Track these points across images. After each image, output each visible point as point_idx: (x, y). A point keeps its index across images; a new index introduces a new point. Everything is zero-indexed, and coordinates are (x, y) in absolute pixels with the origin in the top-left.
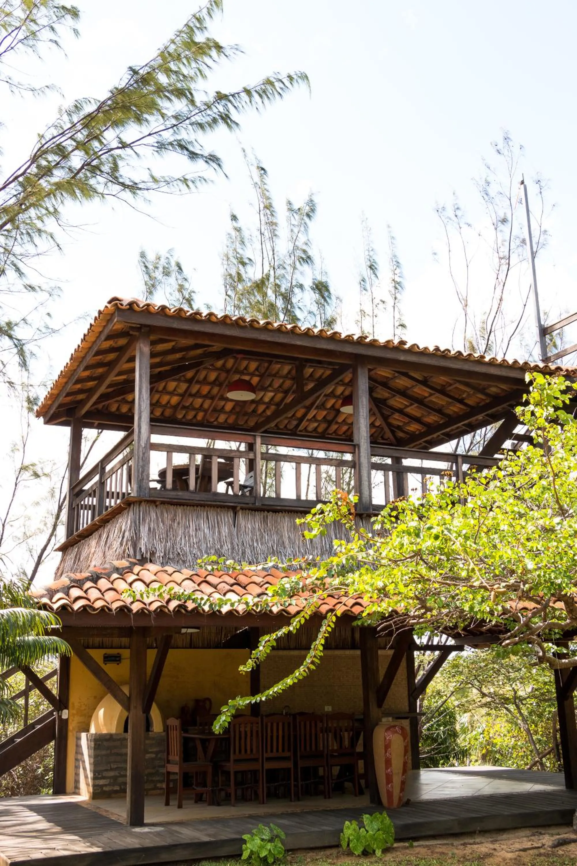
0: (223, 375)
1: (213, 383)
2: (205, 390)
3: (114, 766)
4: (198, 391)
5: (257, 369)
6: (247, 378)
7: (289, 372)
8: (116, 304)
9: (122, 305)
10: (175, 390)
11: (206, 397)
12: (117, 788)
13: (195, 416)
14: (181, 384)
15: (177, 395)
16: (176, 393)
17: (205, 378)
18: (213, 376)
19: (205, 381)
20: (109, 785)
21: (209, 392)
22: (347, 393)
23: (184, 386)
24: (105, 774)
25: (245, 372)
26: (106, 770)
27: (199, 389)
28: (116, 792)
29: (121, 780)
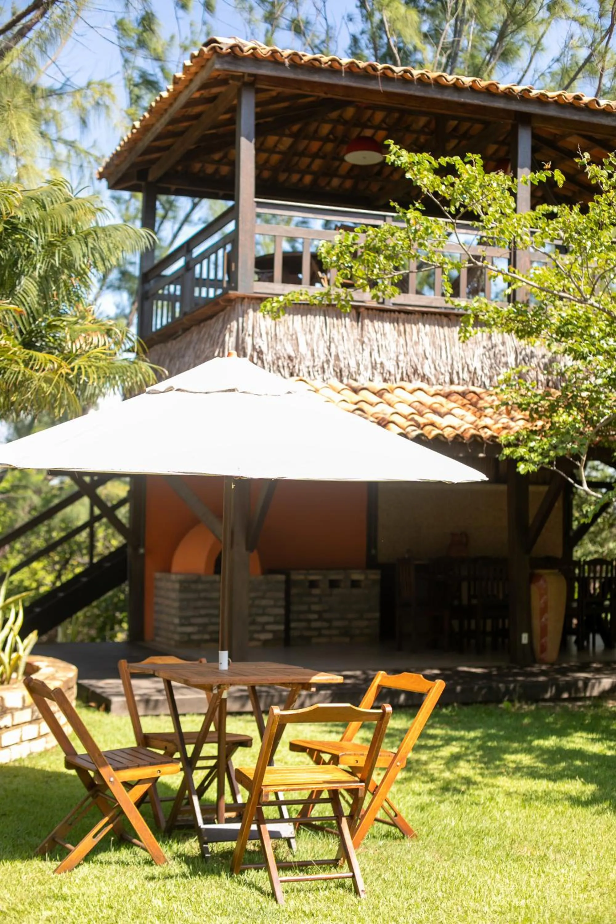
0: (340, 128)
1: (326, 140)
2: (315, 146)
3: (203, 612)
4: (306, 149)
5: (383, 121)
6: (368, 133)
7: (426, 126)
8: (214, 48)
9: (221, 49)
10: (276, 146)
11: (315, 156)
12: (207, 637)
13: (301, 180)
14: (285, 139)
15: (279, 153)
16: (277, 150)
17: (316, 131)
18: (326, 129)
19: (315, 136)
20: (199, 632)
21: (320, 150)
22: (502, 154)
23: (287, 142)
24: (193, 621)
25: (369, 124)
26: (194, 617)
27: (307, 146)
28: (207, 641)
29: (211, 628)
